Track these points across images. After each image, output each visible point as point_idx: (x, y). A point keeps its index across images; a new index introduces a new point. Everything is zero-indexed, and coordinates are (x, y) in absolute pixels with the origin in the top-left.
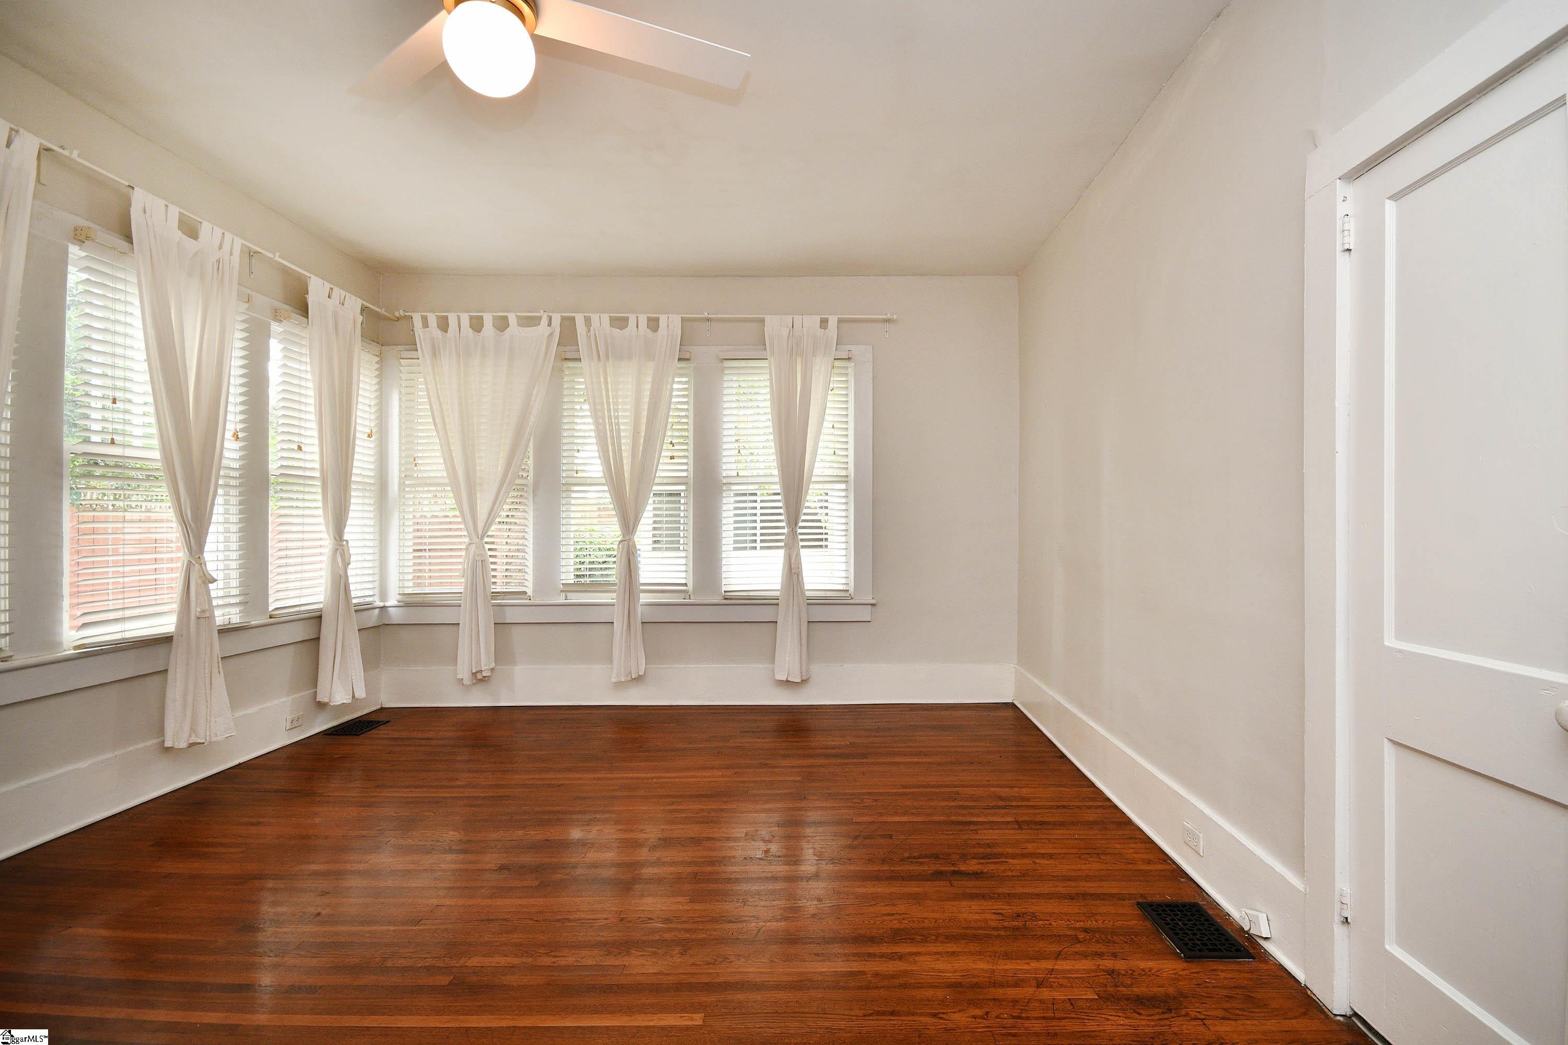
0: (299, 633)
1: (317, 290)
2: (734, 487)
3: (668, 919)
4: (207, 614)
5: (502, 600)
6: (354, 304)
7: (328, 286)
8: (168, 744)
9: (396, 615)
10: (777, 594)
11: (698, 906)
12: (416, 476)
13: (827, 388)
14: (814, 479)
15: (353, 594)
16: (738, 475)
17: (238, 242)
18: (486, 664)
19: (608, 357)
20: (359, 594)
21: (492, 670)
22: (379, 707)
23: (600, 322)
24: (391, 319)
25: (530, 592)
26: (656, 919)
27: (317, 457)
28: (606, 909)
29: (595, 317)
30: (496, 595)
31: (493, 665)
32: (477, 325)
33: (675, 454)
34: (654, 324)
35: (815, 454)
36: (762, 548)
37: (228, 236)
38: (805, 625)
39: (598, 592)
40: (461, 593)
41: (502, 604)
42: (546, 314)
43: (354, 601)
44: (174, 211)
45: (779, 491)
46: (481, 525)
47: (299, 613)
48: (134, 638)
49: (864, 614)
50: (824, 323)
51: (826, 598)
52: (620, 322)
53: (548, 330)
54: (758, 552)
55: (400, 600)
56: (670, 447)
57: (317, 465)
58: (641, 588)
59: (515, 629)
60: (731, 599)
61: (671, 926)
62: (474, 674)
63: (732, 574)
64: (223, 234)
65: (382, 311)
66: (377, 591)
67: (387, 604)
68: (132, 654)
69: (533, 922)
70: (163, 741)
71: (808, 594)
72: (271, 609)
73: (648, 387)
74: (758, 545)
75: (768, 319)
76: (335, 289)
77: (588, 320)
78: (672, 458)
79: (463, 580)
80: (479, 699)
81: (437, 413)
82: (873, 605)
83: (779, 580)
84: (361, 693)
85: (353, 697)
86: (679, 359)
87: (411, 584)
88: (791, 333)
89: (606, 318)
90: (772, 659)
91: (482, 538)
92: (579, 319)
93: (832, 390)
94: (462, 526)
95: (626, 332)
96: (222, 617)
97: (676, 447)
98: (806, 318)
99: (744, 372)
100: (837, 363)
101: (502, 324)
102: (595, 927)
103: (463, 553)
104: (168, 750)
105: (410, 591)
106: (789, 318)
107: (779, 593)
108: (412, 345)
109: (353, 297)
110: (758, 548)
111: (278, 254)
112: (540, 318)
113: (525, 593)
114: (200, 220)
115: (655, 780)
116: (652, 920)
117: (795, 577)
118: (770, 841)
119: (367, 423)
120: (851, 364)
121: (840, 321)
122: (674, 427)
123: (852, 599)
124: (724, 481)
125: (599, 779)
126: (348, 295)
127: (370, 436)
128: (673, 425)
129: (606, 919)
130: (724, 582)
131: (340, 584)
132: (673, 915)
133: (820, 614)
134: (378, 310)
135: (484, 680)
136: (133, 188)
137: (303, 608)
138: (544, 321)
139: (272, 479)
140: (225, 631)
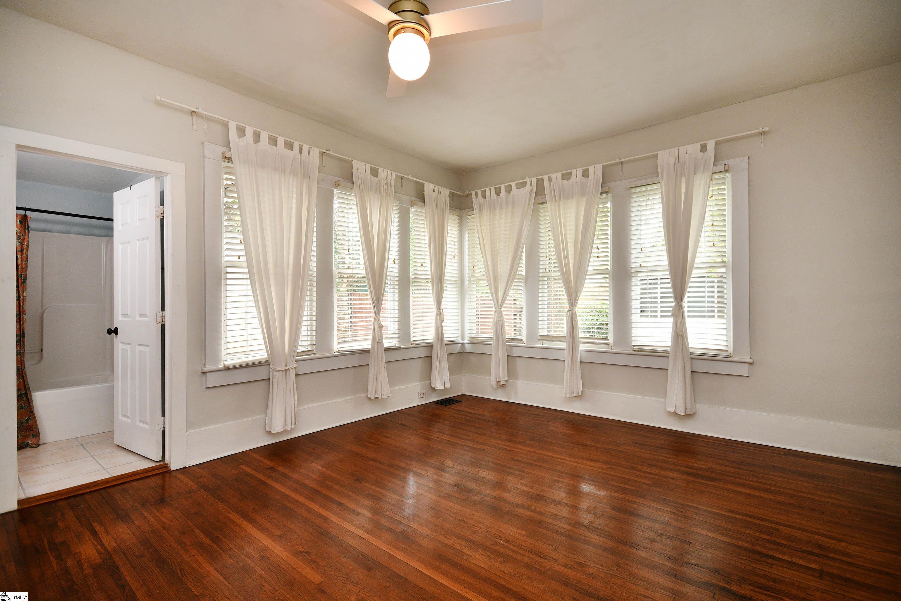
0: (422, 353)
1: (428, 188)
2: (640, 274)
3: (508, 541)
4: (380, 341)
5: (511, 343)
6: (446, 192)
7: (433, 185)
8: (369, 396)
9: (468, 348)
10: (668, 349)
11: (529, 540)
12: (476, 275)
13: (706, 197)
14: (695, 266)
15: (445, 336)
16: (641, 266)
17: (394, 174)
18: (503, 378)
19: (560, 199)
20: (449, 336)
21: (506, 381)
22: (461, 394)
23: (557, 177)
24: (464, 196)
25: (524, 339)
26: (503, 538)
27: (429, 269)
28: (484, 523)
29: (553, 176)
30: (508, 340)
31: (507, 379)
32: (498, 192)
33: (600, 255)
34: (586, 174)
35: (696, 246)
36: (661, 316)
37: (390, 172)
38: (688, 374)
39: (553, 341)
40: (492, 338)
41: (512, 345)
42: (529, 179)
43: (445, 339)
44: (368, 166)
45: (669, 277)
46: (500, 301)
47: (423, 343)
48: (358, 349)
49: (744, 370)
50: (704, 148)
51: (709, 355)
52: (566, 176)
53: (530, 188)
54: (659, 320)
55: (470, 340)
56: (597, 250)
57: (429, 273)
58: (580, 340)
59: (517, 359)
60: (638, 351)
61: (508, 545)
62: (498, 382)
63: (639, 334)
64: (388, 171)
65: (459, 193)
66: (460, 335)
67: (464, 342)
68: (357, 356)
69: (449, 516)
70: (368, 395)
71: (691, 351)
72: (411, 340)
73: (583, 213)
74: (659, 314)
75: (660, 153)
76: (437, 187)
77: (550, 179)
78: (598, 257)
79: (492, 331)
80: (501, 397)
81: (481, 242)
82: (750, 364)
83: (670, 340)
84: (448, 386)
85: (445, 386)
86: (602, 193)
87: (475, 332)
88: (677, 161)
89: (559, 175)
90: (665, 395)
91: (501, 309)
92: (546, 178)
93: (711, 197)
94: (492, 302)
95: (571, 181)
96: (387, 344)
97: (600, 251)
98: (689, 147)
99: (645, 194)
100: (715, 176)
101: (509, 190)
102: (473, 530)
103: (492, 316)
104: (370, 399)
105: (473, 335)
106: (676, 150)
107: (669, 348)
108: (471, 208)
109: (445, 189)
110: (659, 316)
111: (410, 175)
112: (526, 182)
113: (521, 340)
114: (378, 168)
115: (559, 460)
116: (501, 538)
117: (680, 338)
118: (599, 517)
119: (453, 250)
120: (728, 176)
121: (717, 143)
122: (599, 237)
123: (731, 357)
124: (633, 270)
125: (530, 452)
126: (443, 188)
127: (454, 257)
128: (598, 236)
129: (480, 528)
130: (633, 339)
131: (440, 331)
132: (513, 540)
133: (701, 366)
134: (458, 193)
135: (502, 386)
136: (353, 160)
137: (425, 341)
138: (528, 184)
139: (412, 280)
140: (387, 350)
